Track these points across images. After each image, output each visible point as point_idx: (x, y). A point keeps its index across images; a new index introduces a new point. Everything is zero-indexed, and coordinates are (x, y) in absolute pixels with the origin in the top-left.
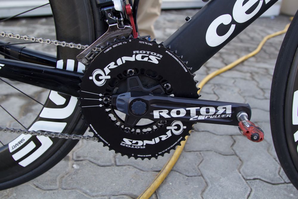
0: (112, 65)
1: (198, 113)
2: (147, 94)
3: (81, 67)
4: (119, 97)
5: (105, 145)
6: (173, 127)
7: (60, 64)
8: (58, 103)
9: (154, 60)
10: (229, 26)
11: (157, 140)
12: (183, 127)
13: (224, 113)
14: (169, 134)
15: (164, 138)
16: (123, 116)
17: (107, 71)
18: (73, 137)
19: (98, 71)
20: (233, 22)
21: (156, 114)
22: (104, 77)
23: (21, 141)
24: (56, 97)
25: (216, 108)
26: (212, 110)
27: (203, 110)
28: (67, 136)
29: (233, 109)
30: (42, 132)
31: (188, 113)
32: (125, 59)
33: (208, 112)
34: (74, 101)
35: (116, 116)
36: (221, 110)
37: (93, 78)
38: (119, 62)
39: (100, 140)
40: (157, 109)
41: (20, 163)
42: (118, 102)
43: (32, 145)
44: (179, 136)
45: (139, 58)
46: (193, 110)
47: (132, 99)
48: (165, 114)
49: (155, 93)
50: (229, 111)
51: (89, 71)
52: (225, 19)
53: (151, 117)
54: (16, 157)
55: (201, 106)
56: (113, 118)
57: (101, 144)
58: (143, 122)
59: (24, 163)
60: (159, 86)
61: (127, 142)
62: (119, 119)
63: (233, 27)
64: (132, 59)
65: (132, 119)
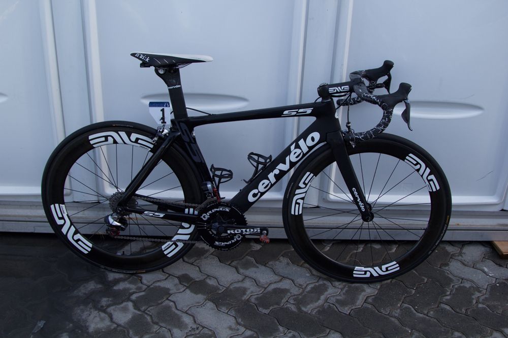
0: (210, 212)
1: (246, 231)
2: (225, 223)
3: (196, 213)
4: (213, 224)
5: (207, 245)
6: (237, 237)
7: (187, 210)
8: (186, 227)
9: (227, 210)
10: (257, 194)
11: (230, 242)
12: (241, 237)
13: (257, 231)
14: (235, 240)
15: (233, 241)
16: (215, 232)
17: (208, 214)
18: (193, 242)
19: (205, 215)
20: (259, 192)
21: (229, 232)
22: (207, 217)
23: (168, 245)
24: (185, 225)
25: (253, 229)
26: (252, 230)
27: (248, 230)
28: (190, 242)
29: (260, 229)
30: (179, 240)
31: (242, 231)
32: (215, 210)
33: (250, 231)
34: (193, 227)
35: (212, 232)
36: (256, 230)
37: (202, 217)
38: (213, 211)
39: (205, 243)
40: (229, 230)
41: (168, 256)
42: (213, 227)
43: (174, 246)
44: (239, 241)
45: (221, 209)
46: (244, 230)
47: (218, 226)
48: (232, 232)
49: (228, 223)
50: (259, 231)
51: (200, 213)
52: (255, 191)
53: (227, 233)
54: (166, 253)
55: (247, 228)
56: (211, 233)
57: (206, 244)
58: (223, 235)
59: (169, 256)
60: (229, 220)
61: (217, 243)
62: (213, 233)
63: (259, 194)
64: (218, 210)
65: (219, 233)
